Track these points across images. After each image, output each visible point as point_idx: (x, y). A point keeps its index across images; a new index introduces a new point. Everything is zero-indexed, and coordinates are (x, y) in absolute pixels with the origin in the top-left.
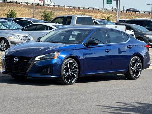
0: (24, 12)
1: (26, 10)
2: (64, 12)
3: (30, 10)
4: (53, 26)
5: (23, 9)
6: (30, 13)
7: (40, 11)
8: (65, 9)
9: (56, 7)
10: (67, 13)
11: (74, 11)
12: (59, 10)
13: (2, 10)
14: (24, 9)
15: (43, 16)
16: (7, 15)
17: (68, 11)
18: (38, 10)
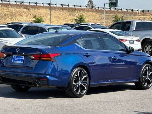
0: (95, 17)
1: (97, 15)
2: (137, 16)
3: (102, 15)
4: (111, 32)
5: (93, 14)
6: (101, 18)
7: (112, 16)
8: (138, 14)
9: (129, 11)
10: (141, 17)
11: (148, 15)
12: (132, 14)
13: (72, 16)
14: (95, 13)
15: (114, 21)
16: (75, 20)
17: (142, 15)
18: (110, 15)
